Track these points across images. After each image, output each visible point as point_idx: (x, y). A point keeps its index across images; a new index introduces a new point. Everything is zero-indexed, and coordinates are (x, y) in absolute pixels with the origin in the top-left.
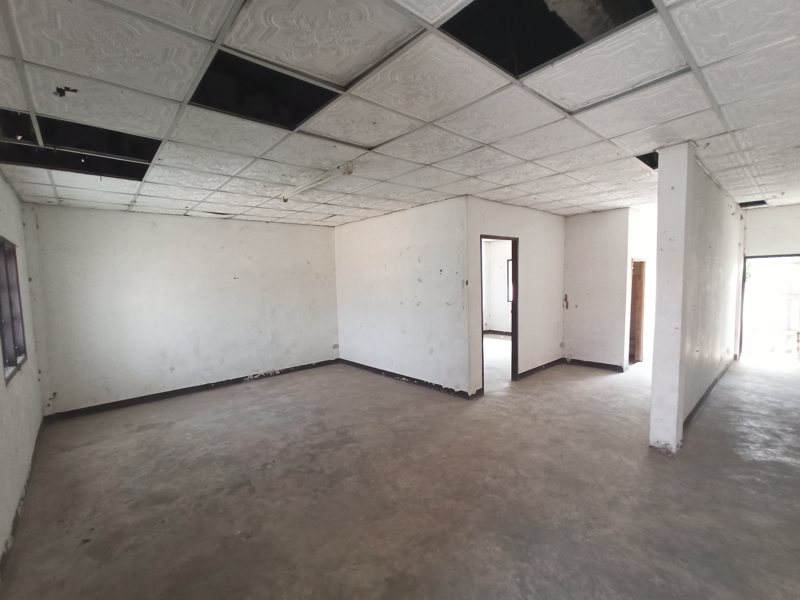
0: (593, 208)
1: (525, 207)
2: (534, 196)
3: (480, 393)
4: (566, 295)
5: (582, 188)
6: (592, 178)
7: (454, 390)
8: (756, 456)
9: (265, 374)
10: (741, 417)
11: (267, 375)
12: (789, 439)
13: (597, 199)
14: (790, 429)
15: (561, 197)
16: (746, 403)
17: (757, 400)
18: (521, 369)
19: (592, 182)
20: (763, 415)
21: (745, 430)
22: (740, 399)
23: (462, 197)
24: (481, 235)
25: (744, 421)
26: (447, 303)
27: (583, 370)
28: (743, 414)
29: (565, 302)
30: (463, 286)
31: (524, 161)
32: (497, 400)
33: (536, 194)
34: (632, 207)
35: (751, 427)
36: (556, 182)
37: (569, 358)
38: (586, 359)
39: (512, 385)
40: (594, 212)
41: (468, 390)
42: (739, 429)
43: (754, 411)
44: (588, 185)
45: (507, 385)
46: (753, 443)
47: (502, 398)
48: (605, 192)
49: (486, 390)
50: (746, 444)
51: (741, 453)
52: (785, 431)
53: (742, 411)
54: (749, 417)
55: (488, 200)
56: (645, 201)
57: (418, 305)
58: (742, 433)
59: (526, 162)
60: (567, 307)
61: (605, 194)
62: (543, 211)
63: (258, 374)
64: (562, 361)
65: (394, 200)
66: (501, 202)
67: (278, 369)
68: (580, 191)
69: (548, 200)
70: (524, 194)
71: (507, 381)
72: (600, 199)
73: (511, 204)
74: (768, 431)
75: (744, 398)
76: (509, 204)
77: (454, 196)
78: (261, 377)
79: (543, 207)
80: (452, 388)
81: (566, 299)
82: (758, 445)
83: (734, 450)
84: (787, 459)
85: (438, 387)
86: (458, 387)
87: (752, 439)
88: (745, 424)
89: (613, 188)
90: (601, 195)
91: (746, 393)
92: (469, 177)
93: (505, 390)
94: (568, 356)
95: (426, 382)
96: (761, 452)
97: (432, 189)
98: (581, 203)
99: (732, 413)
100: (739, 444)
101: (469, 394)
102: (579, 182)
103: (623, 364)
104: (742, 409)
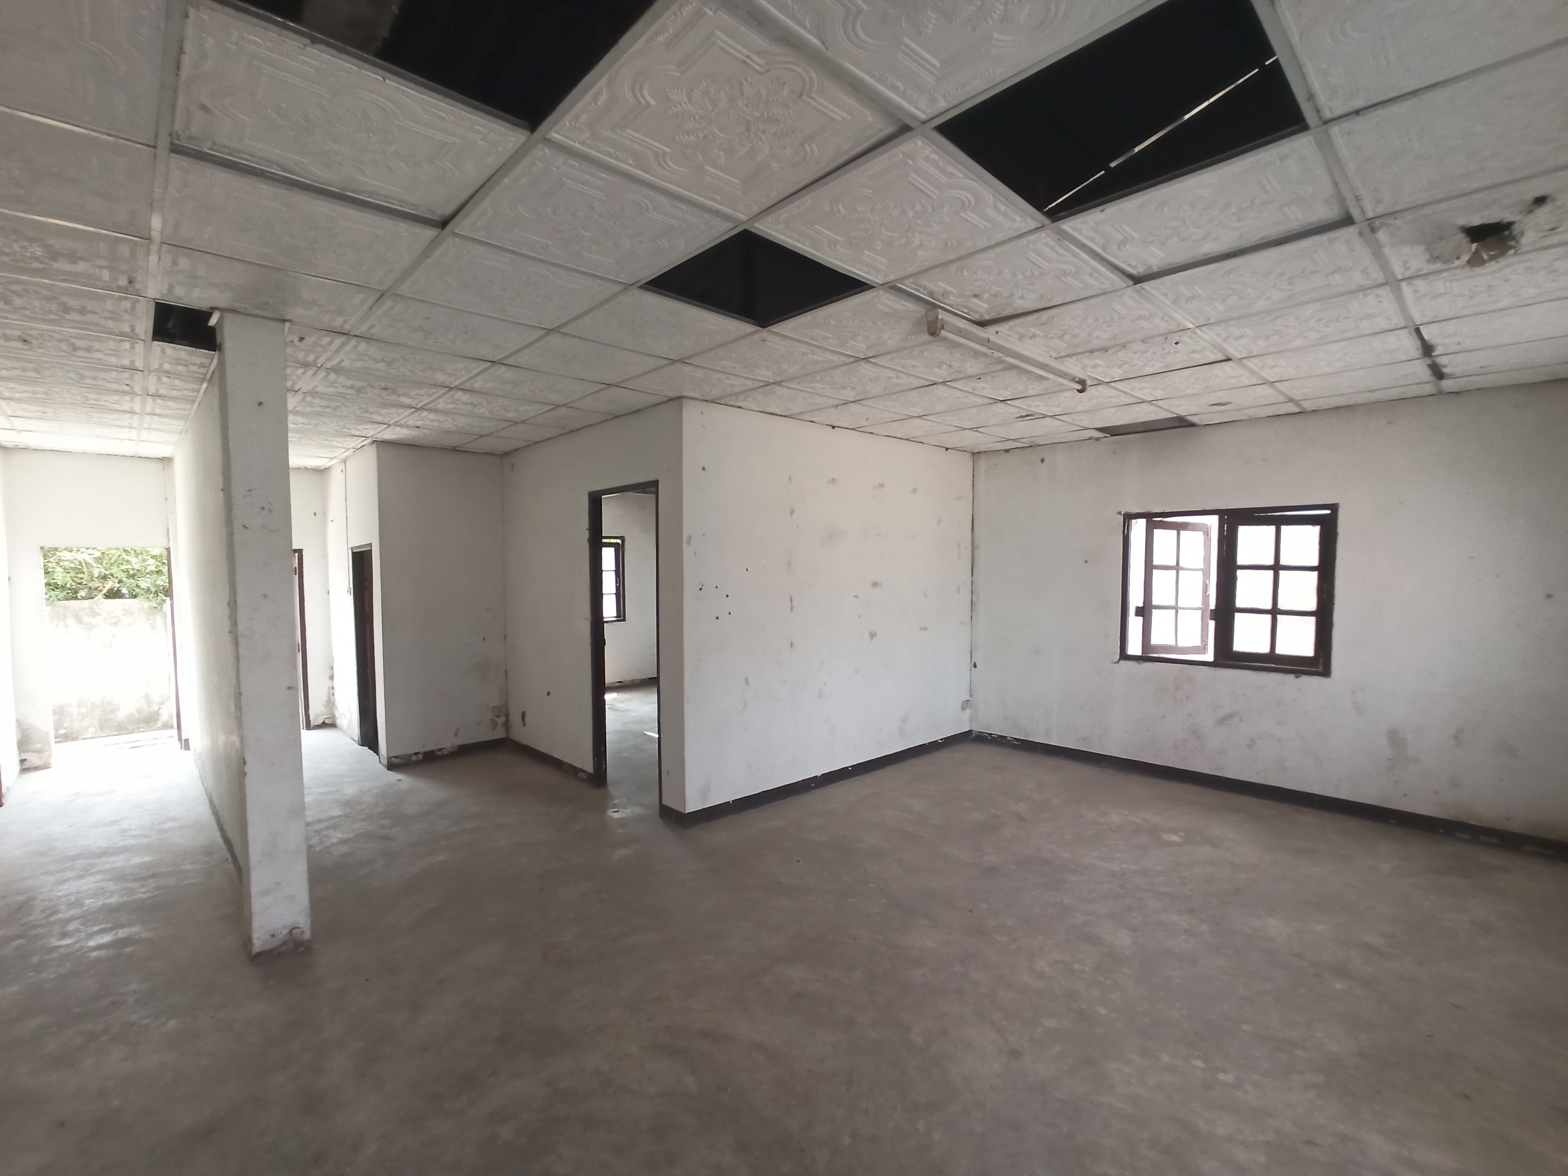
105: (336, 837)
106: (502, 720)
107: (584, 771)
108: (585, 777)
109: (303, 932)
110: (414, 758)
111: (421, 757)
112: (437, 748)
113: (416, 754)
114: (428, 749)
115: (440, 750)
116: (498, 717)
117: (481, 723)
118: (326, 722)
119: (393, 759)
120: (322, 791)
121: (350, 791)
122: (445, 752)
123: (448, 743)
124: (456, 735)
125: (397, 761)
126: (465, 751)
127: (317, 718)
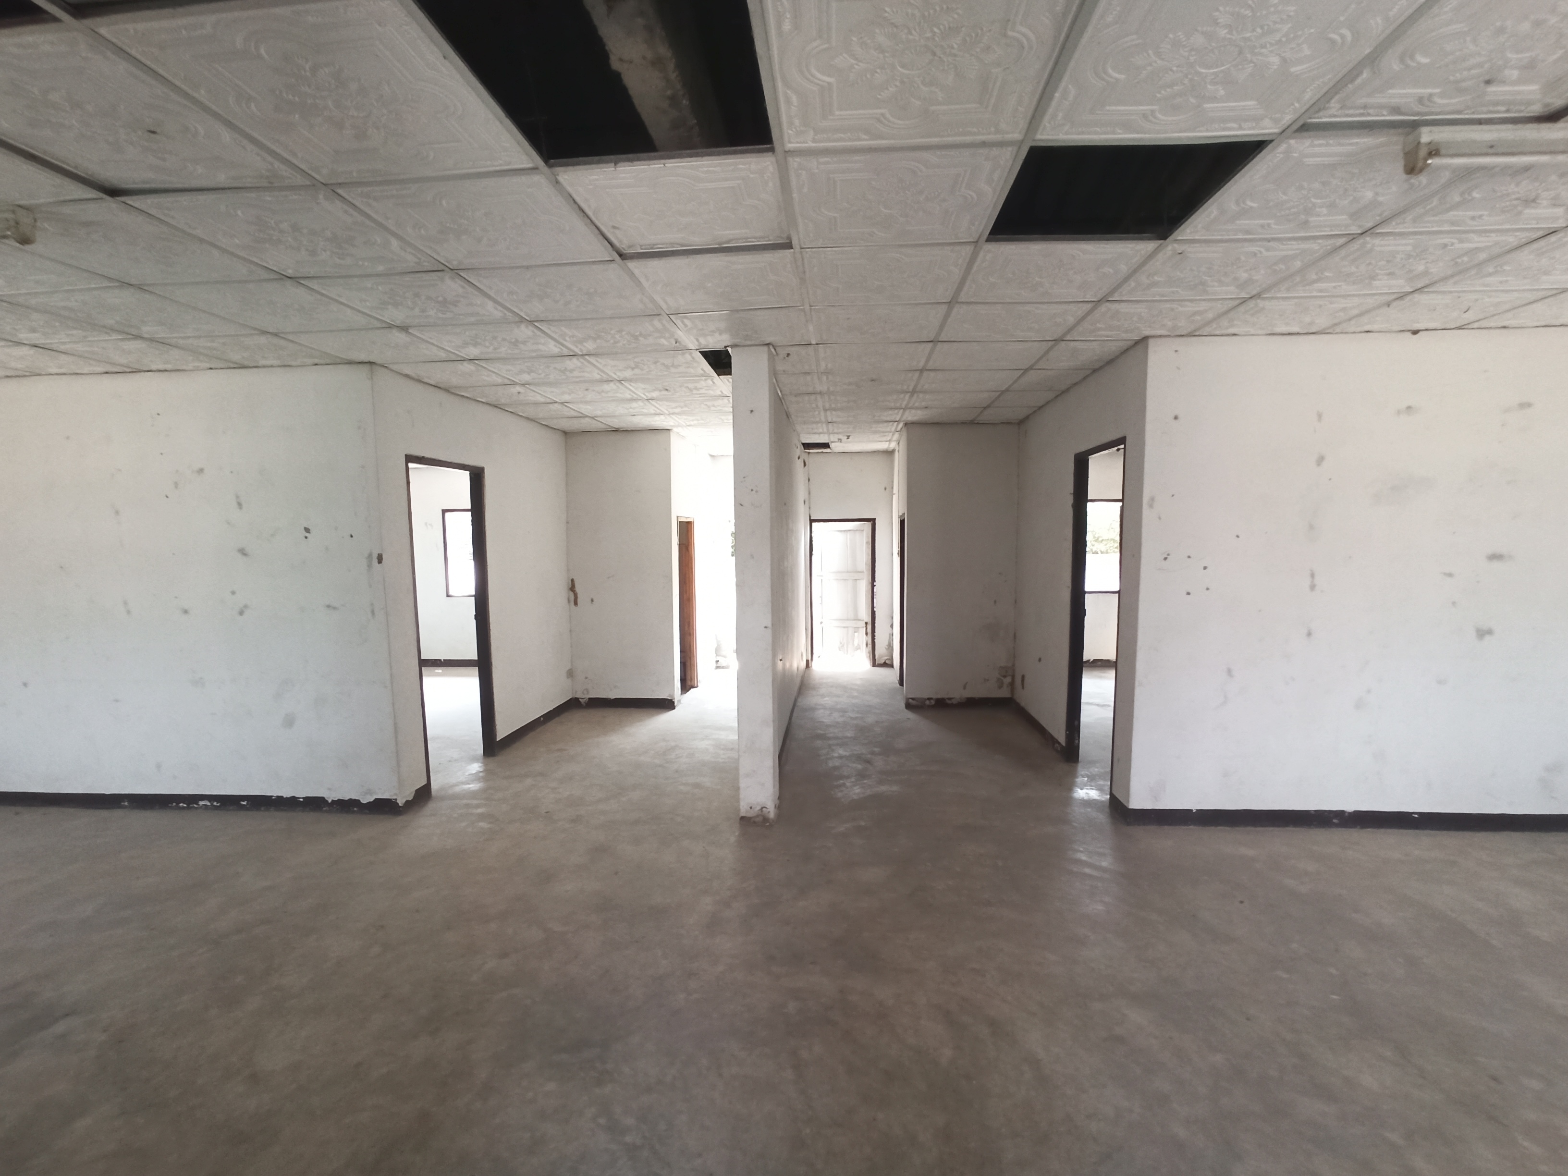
0: (615, 423)
1: (496, 406)
2: (518, 388)
3: (424, 794)
4: (572, 580)
5: (606, 387)
6: (628, 374)
7: (359, 800)
8: (855, 794)
10: (830, 746)
12: (879, 763)
13: (627, 409)
14: (877, 750)
15: (567, 398)
16: (830, 726)
17: (841, 720)
18: (502, 731)
19: (625, 380)
20: (850, 738)
21: (837, 763)
22: (823, 722)
23: (360, 366)
24: (406, 455)
25: (833, 750)
26: (328, 606)
27: (611, 715)
28: (831, 742)
29: (572, 594)
30: (370, 566)
31: (517, 319)
32: (465, 802)
33: (523, 385)
34: (675, 430)
35: (841, 757)
36: (566, 369)
37: (584, 697)
38: (613, 695)
39: (485, 765)
40: (616, 431)
41: (396, 794)
42: (831, 764)
43: (840, 735)
44: (618, 384)
45: (476, 767)
46: (848, 777)
47: (473, 794)
48: (641, 399)
49: (434, 786)
50: (841, 782)
51: (839, 795)
52: (873, 753)
53: (829, 739)
54: (837, 745)
55: (419, 381)
56: (695, 422)
57: (241, 613)
58: (836, 768)
59: (522, 322)
60: (576, 603)
61: (640, 403)
62: (528, 418)
64: (572, 705)
65: (152, 340)
66: (447, 390)
68: (603, 391)
69: (542, 400)
70: (499, 380)
71: (474, 759)
72: (631, 410)
73: (467, 397)
74: (859, 758)
75: (827, 720)
76: (463, 396)
77: (338, 361)
79: (530, 412)
80: (353, 798)
81: (572, 588)
82: (853, 779)
83: (832, 793)
84: (883, 788)
85: (315, 804)
86: (369, 792)
87: (845, 774)
88: (836, 755)
89: (655, 394)
90: (634, 405)
91: (828, 712)
92: (390, 327)
93: (476, 778)
94: (583, 693)
95: (278, 797)
96: (858, 787)
97: (282, 335)
98: (599, 413)
99: (819, 743)
100: (835, 783)
101: (398, 801)
102: (604, 376)
103: (673, 696)
104: (828, 735)
105: (838, 753)
106: (1008, 680)
107: (1058, 743)
108: (1058, 749)
109: (769, 812)
110: (927, 702)
111: (933, 702)
112: (948, 697)
113: (929, 699)
114: (939, 696)
115: (950, 699)
116: (1005, 677)
117: (988, 680)
118: (887, 662)
119: (910, 700)
120: (852, 716)
121: (870, 719)
122: (954, 702)
123: (958, 694)
124: (965, 688)
125: (913, 702)
126: (971, 703)
127: (880, 658)
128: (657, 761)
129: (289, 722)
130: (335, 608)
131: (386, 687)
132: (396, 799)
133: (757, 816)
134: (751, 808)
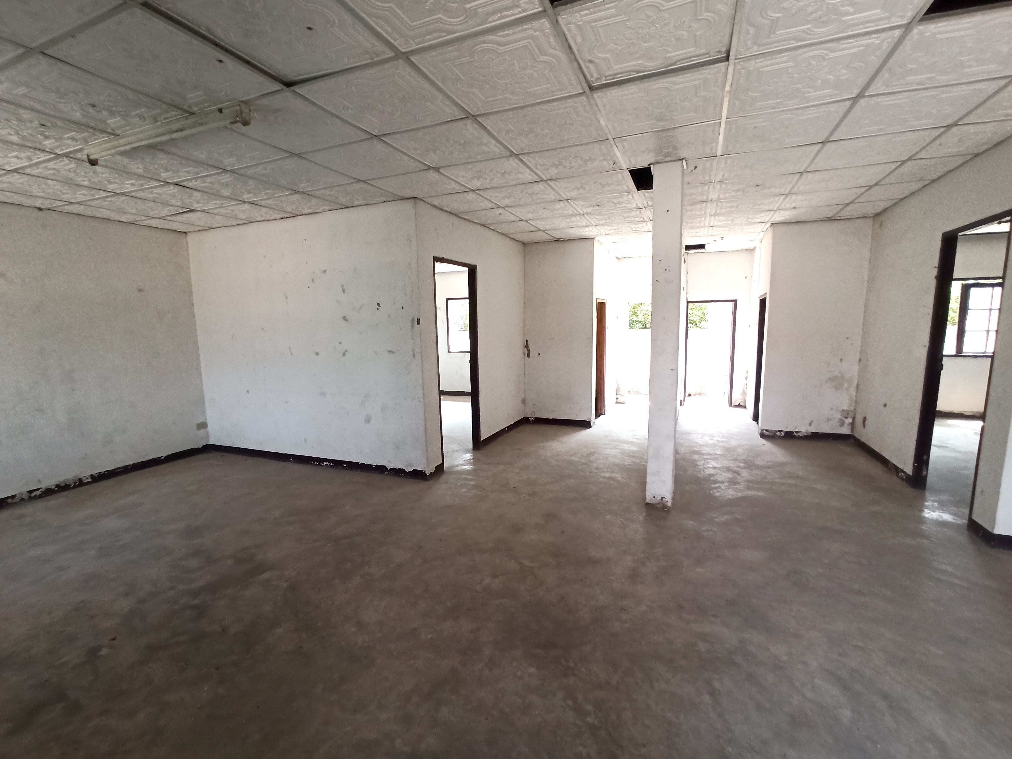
0: (558, 235)
1: (484, 226)
2: (501, 211)
3: (440, 469)
4: (527, 341)
5: (558, 205)
6: (574, 194)
7: (404, 470)
8: (729, 495)
9: (57, 486)
10: (705, 459)
11: (62, 488)
12: (745, 474)
13: (568, 223)
14: (742, 465)
15: (530, 216)
16: (703, 445)
17: (710, 442)
18: (485, 434)
19: (571, 199)
20: (720, 455)
21: (712, 472)
22: (697, 442)
23: (409, 200)
24: (433, 257)
25: (708, 463)
26: (390, 351)
27: (550, 429)
28: (705, 457)
29: (526, 350)
30: (413, 326)
31: (508, 154)
32: (464, 476)
33: (504, 208)
34: (597, 238)
35: (715, 468)
36: (533, 193)
37: (532, 416)
38: (550, 416)
39: (474, 455)
40: (558, 241)
41: (425, 468)
42: (708, 472)
43: (711, 452)
44: (566, 203)
45: (468, 456)
46: (722, 482)
47: (468, 472)
48: (579, 215)
49: (446, 465)
50: (718, 485)
51: (717, 494)
52: (739, 467)
53: (703, 454)
54: (711, 459)
55: (441, 209)
56: (612, 231)
57: (344, 355)
58: (711, 475)
59: (512, 156)
60: (528, 356)
61: (578, 218)
62: (502, 234)
63: (41, 488)
64: (524, 421)
65: (304, 193)
66: (456, 215)
67: (86, 473)
68: (555, 209)
69: (513, 218)
70: (490, 205)
71: (467, 451)
72: (571, 224)
73: (468, 220)
74: (729, 470)
75: (701, 442)
76: (465, 219)
77: (397, 198)
78: (48, 492)
79: (504, 229)
80: (401, 468)
81: (527, 346)
82: (726, 484)
83: (711, 492)
84: (750, 493)
85: (380, 469)
86: (410, 465)
87: (720, 479)
88: (710, 466)
89: (589, 210)
90: (574, 219)
91: (700, 436)
92: (430, 168)
93: (469, 462)
94: (531, 414)
95: (362, 463)
96: (730, 490)
97: (368, 182)
98: (548, 227)
99: (696, 457)
100: (713, 486)
101: (426, 472)
102: (558, 196)
103: (590, 419)
104: (703, 452)
105: (712, 465)
106: (849, 420)
107: (904, 472)
108: (904, 477)
109: (667, 501)
110: (778, 433)
111: (783, 434)
112: (795, 430)
113: (780, 431)
114: (789, 430)
115: (797, 432)
116: (846, 418)
117: (831, 420)
118: (741, 404)
119: (764, 431)
120: (719, 439)
121: (733, 443)
122: (800, 435)
123: (804, 429)
124: (810, 424)
125: (767, 433)
126: (815, 437)
127: (736, 401)
128: (583, 461)
129: (368, 420)
130: (393, 352)
131: (420, 401)
132: (425, 471)
133: (659, 503)
134: (654, 497)
